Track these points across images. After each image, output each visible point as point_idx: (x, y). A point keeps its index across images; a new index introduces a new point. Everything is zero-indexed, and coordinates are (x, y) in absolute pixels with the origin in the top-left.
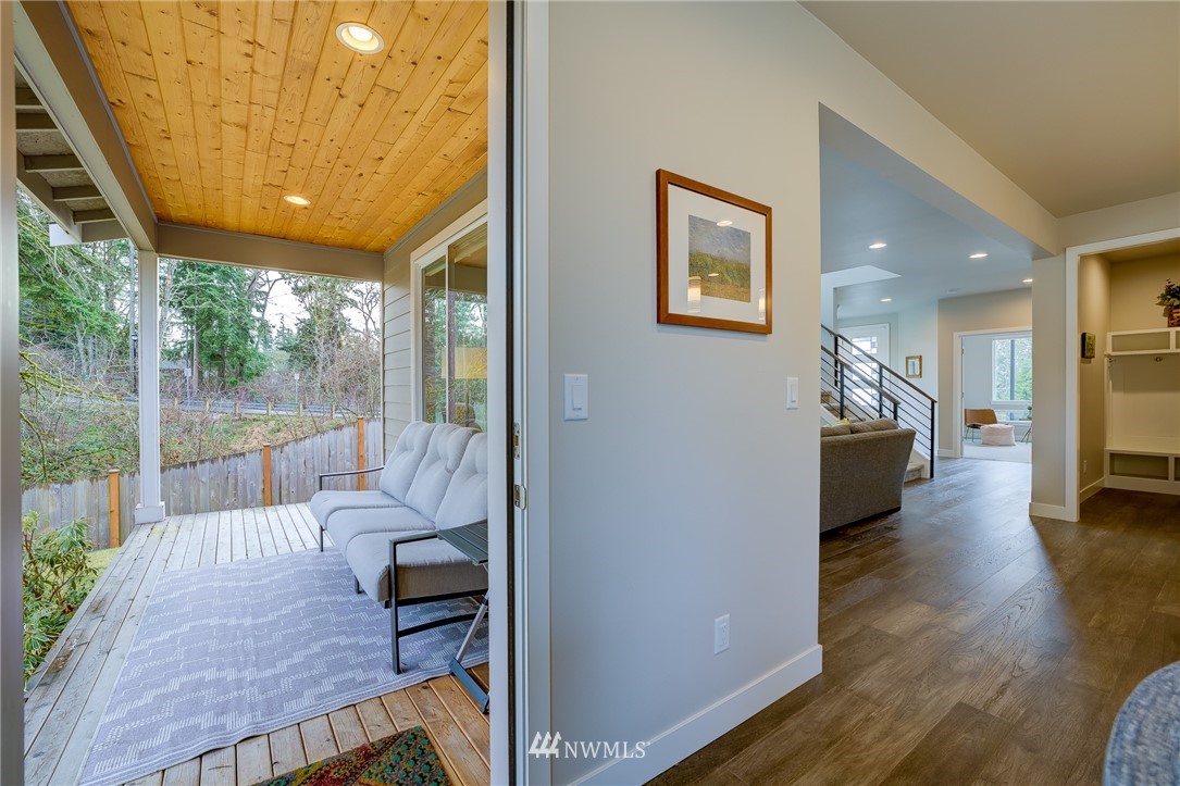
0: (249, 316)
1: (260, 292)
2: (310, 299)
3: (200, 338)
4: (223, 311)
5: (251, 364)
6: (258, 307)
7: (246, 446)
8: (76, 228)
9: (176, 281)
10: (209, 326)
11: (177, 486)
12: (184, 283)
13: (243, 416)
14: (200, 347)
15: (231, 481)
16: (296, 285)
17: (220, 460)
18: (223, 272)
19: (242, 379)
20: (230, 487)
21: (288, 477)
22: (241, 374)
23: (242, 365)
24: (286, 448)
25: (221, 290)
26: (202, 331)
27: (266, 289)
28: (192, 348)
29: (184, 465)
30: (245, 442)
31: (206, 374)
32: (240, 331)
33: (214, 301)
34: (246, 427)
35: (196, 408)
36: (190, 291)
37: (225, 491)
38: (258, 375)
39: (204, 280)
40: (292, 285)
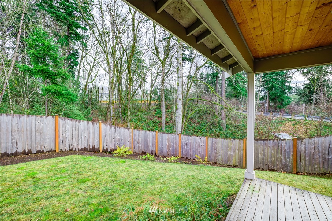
0: (285, 86)
1: (289, 77)
2: (310, 75)
3: (269, 94)
4: (276, 85)
5: (286, 101)
6: (288, 82)
7: (284, 129)
8: (230, 71)
9: (263, 79)
10: (272, 90)
11: (261, 146)
12: (265, 79)
13: (283, 118)
14: (269, 97)
15: (280, 149)
16: (303, 72)
17: (276, 140)
18: (276, 73)
19: (282, 106)
20: (279, 151)
21: (305, 152)
22: (282, 104)
23: (282, 101)
24: (304, 140)
25: (276, 79)
26: (270, 92)
27: (291, 75)
28: (267, 97)
29: (264, 140)
30: (283, 127)
31: (271, 104)
32: (282, 91)
33: (274, 83)
34: (283, 122)
35: (268, 115)
36: (266, 81)
37: (277, 152)
38: (288, 104)
39: (271, 77)
40: (302, 72)
